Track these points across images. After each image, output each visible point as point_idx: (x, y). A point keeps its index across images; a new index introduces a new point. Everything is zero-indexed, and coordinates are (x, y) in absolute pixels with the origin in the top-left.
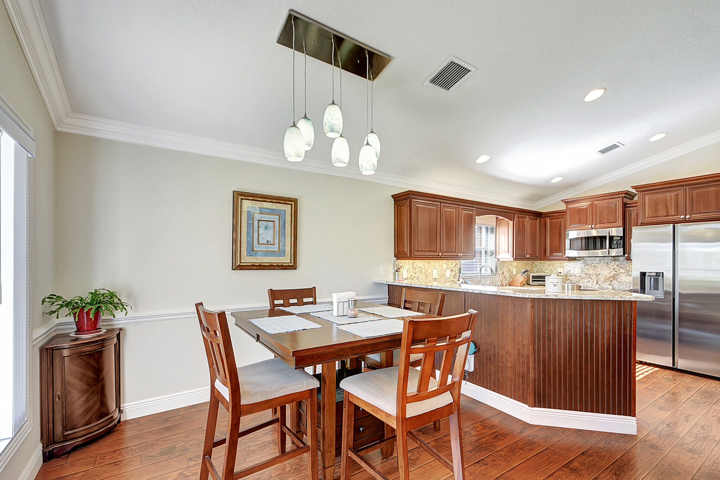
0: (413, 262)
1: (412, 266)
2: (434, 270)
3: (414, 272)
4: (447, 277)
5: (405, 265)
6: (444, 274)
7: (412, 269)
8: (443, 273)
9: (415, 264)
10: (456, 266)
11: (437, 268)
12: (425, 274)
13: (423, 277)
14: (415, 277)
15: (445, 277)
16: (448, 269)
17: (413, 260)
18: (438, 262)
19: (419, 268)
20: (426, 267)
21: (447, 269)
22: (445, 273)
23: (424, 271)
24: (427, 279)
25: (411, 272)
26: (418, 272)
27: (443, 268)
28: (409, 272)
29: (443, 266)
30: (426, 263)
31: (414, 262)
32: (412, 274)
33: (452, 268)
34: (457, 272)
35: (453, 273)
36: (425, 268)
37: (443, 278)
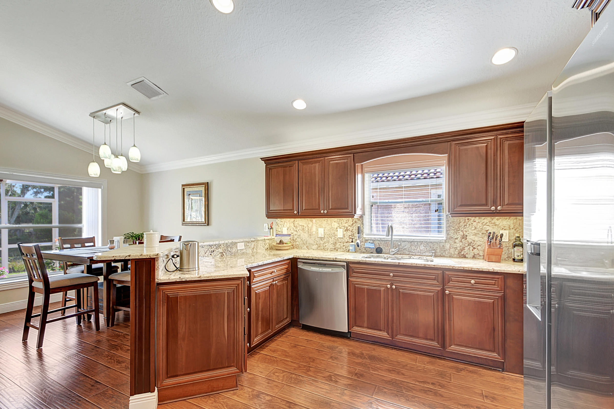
0: (294, 221)
1: (293, 224)
2: (319, 229)
3: (295, 230)
4: (339, 237)
5: (286, 223)
6: (334, 233)
7: (293, 227)
8: (332, 232)
9: (296, 222)
10: (354, 224)
11: (324, 226)
12: (308, 232)
13: (306, 235)
14: (296, 235)
15: (336, 237)
16: (340, 228)
17: (294, 219)
18: (326, 221)
19: (300, 227)
20: (310, 226)
21: (338, 228)
22: (336, 233)
23: (307, 229)
24: (310, 238)
25: (291, 229)
26: (300, 230)
27: (333, 226)
28: (289, 230)
29: (333, 224)
30: (310, 222)
31: (296, 220)
32: (293, 231)
33: (347, 228)
34: (356, 231)
35: (349, 233)
36: (308, 226)
37: (333, 237)
